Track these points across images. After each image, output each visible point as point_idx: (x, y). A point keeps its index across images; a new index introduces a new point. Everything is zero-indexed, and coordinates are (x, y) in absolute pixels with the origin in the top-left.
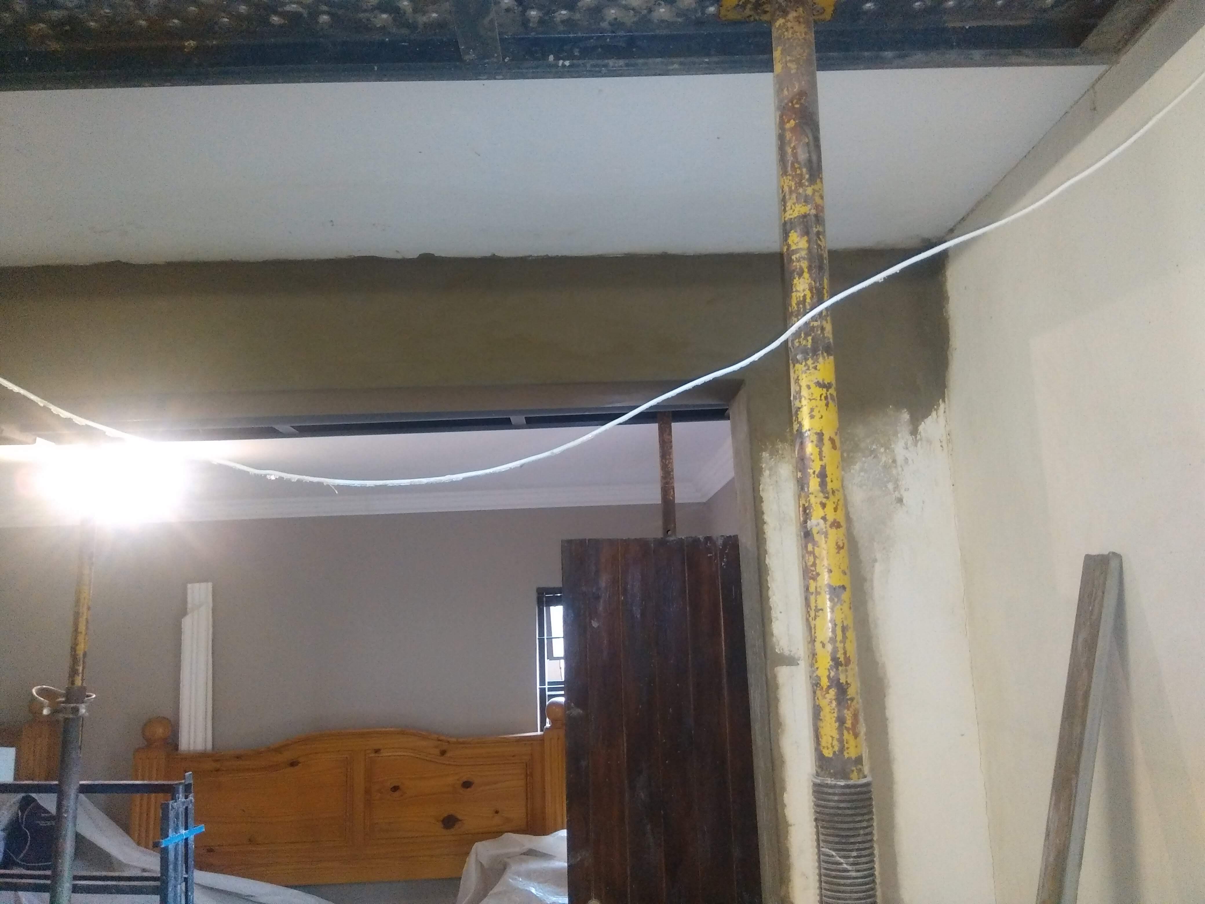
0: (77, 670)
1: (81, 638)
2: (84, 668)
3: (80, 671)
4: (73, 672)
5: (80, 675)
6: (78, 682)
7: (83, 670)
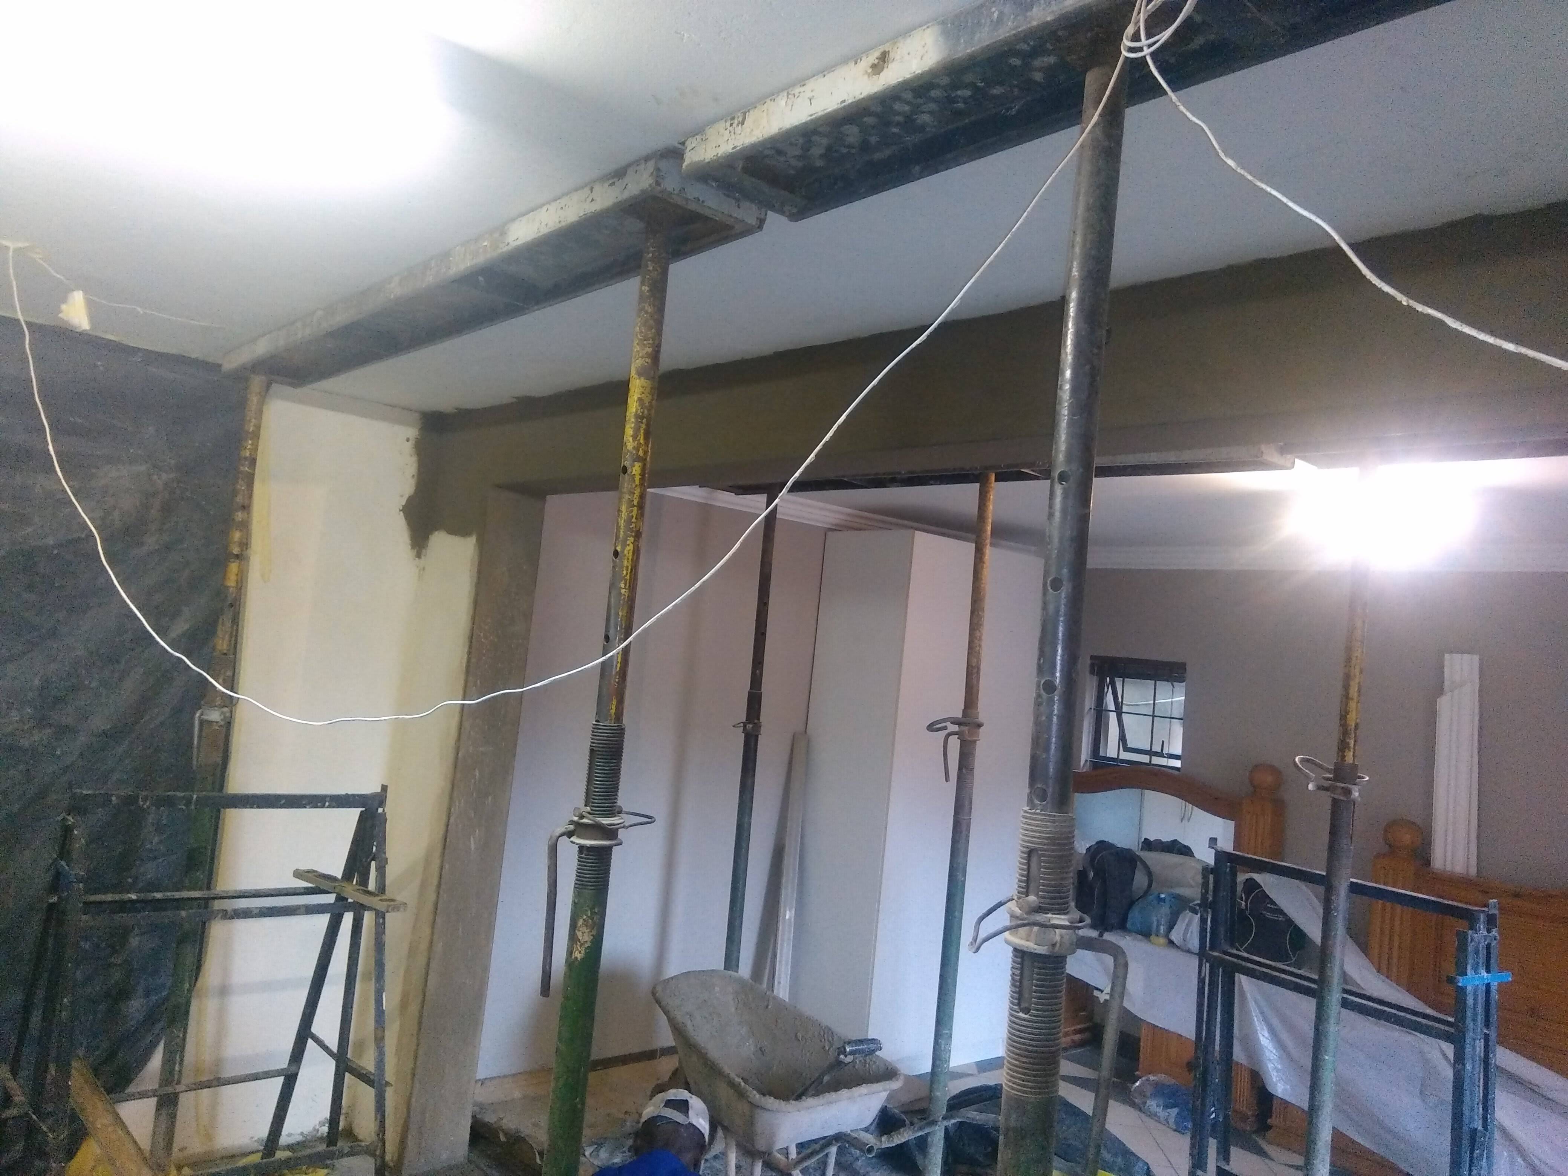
0: (1349, 744)
1: (1352, 705)
2: (1355, 741)
3: (1352, 745)
4: (1343, 747)
5: (1352, 750)
6: (1349, 758)
7: (1355, 745)
